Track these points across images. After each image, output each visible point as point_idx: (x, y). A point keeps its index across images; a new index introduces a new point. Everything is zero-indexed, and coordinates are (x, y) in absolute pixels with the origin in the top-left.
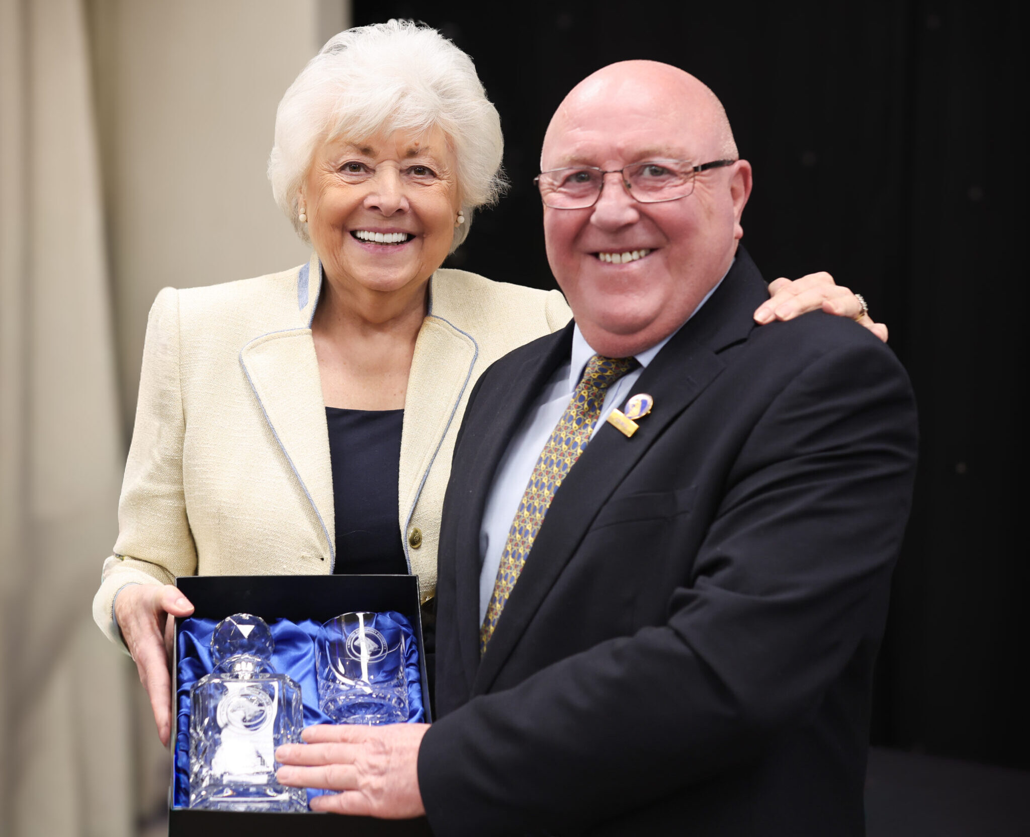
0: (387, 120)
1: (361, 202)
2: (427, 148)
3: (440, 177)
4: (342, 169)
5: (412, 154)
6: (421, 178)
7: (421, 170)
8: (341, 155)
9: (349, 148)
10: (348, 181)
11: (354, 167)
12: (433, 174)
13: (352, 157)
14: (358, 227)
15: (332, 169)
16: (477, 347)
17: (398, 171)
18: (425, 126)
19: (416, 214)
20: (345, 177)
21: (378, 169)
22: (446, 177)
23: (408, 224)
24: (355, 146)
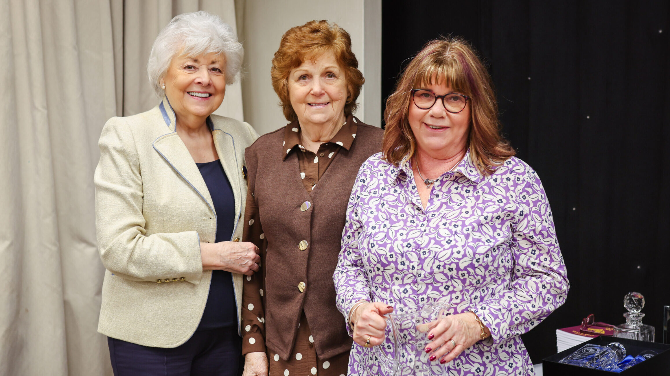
1: (194, 80)
2: (218, 61)
3: (222, 72)
4: (185, 68)
7: (216, 69)
8: (186, 62)
9: (189, 59)
10: (187, 73)
12: (220, 71)
13: (190, 63)
14: (191, 90)
15: (182, 68)
17: (208, 70)
19: (214, 86)
20: (187, 71)
23: (210, 90)
24: (192, 59)
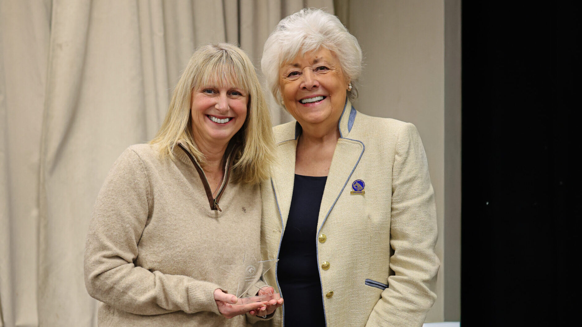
0: (300, 50)
1: (299, 87)
2: (322, 58)
3: (331, 69)
4: (289, 76)
5: (316, 62)
6: (324, 71)
7: (322, 68)
8: (287, 70)
9: (289, 66)
10: (292, 80)
11: (294, 73)
12: (328, 69)
13: (292, 70)
14: (300, 98)
15: (285, 77)
16: (364, 146)
17: (312, 71)
18: (317, 48)
19: (324, 87)
21: (303, 72)
22: (334, 69)
23: (320, 91)
24: (291, 64)
